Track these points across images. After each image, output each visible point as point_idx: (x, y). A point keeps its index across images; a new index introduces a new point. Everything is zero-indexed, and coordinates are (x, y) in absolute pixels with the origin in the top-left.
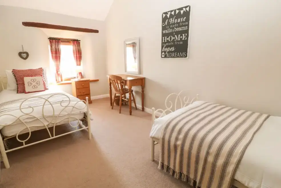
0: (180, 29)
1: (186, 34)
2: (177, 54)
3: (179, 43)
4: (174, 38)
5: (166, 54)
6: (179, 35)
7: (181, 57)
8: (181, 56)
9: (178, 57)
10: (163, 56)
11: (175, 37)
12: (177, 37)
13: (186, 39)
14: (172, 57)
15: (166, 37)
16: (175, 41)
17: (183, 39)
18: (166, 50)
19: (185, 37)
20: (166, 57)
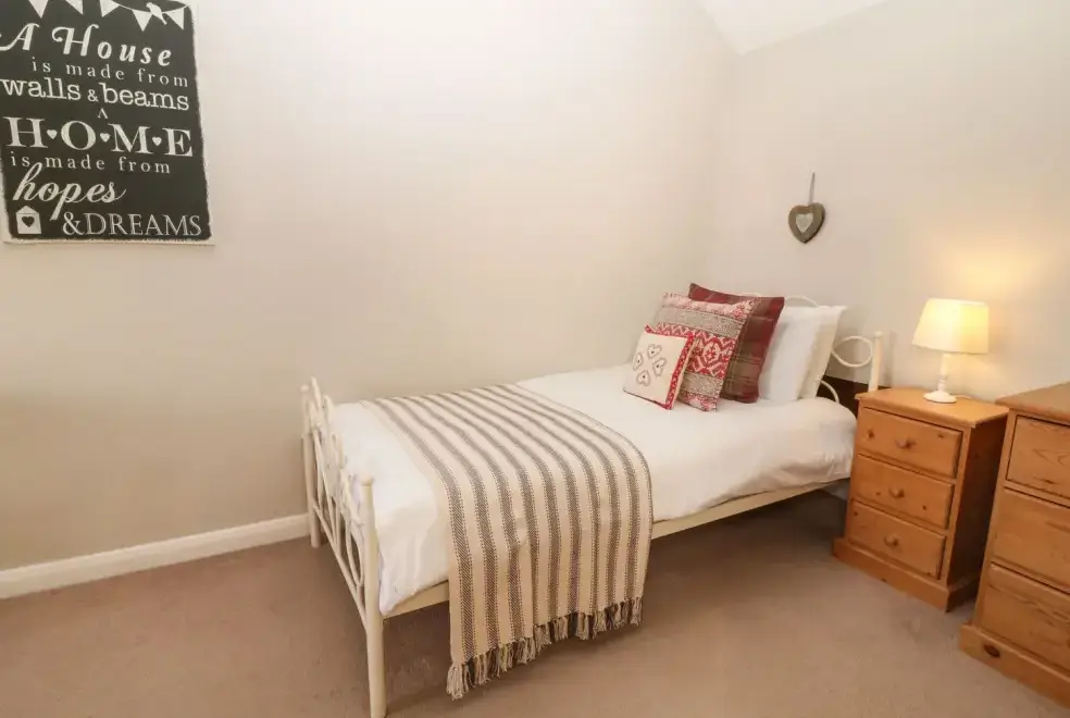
0: (140, 99)
1: (187, 133)
2: (145, 221)
3: (145, 167)
4: (105, 137)
5: (55, 216)
6: (142, 130)
7: (172, 236)
8: (171, 230)
9: (153, 235)
10: (22, 228)
11: (111, 131)
12: (131, 139)
13: (189, 154)
14: (107, 236)
15: (36, 123)
16: (119, 154)
17: (172, 152)
18: (47, 195)
19: (181, 143)
20: (52, 231)
